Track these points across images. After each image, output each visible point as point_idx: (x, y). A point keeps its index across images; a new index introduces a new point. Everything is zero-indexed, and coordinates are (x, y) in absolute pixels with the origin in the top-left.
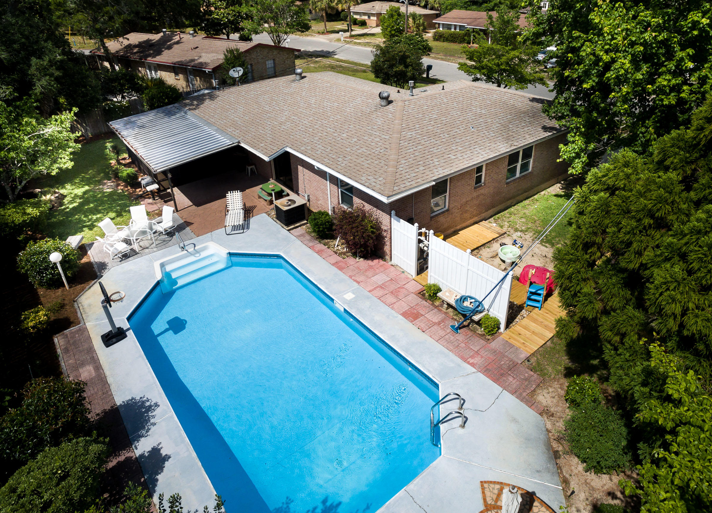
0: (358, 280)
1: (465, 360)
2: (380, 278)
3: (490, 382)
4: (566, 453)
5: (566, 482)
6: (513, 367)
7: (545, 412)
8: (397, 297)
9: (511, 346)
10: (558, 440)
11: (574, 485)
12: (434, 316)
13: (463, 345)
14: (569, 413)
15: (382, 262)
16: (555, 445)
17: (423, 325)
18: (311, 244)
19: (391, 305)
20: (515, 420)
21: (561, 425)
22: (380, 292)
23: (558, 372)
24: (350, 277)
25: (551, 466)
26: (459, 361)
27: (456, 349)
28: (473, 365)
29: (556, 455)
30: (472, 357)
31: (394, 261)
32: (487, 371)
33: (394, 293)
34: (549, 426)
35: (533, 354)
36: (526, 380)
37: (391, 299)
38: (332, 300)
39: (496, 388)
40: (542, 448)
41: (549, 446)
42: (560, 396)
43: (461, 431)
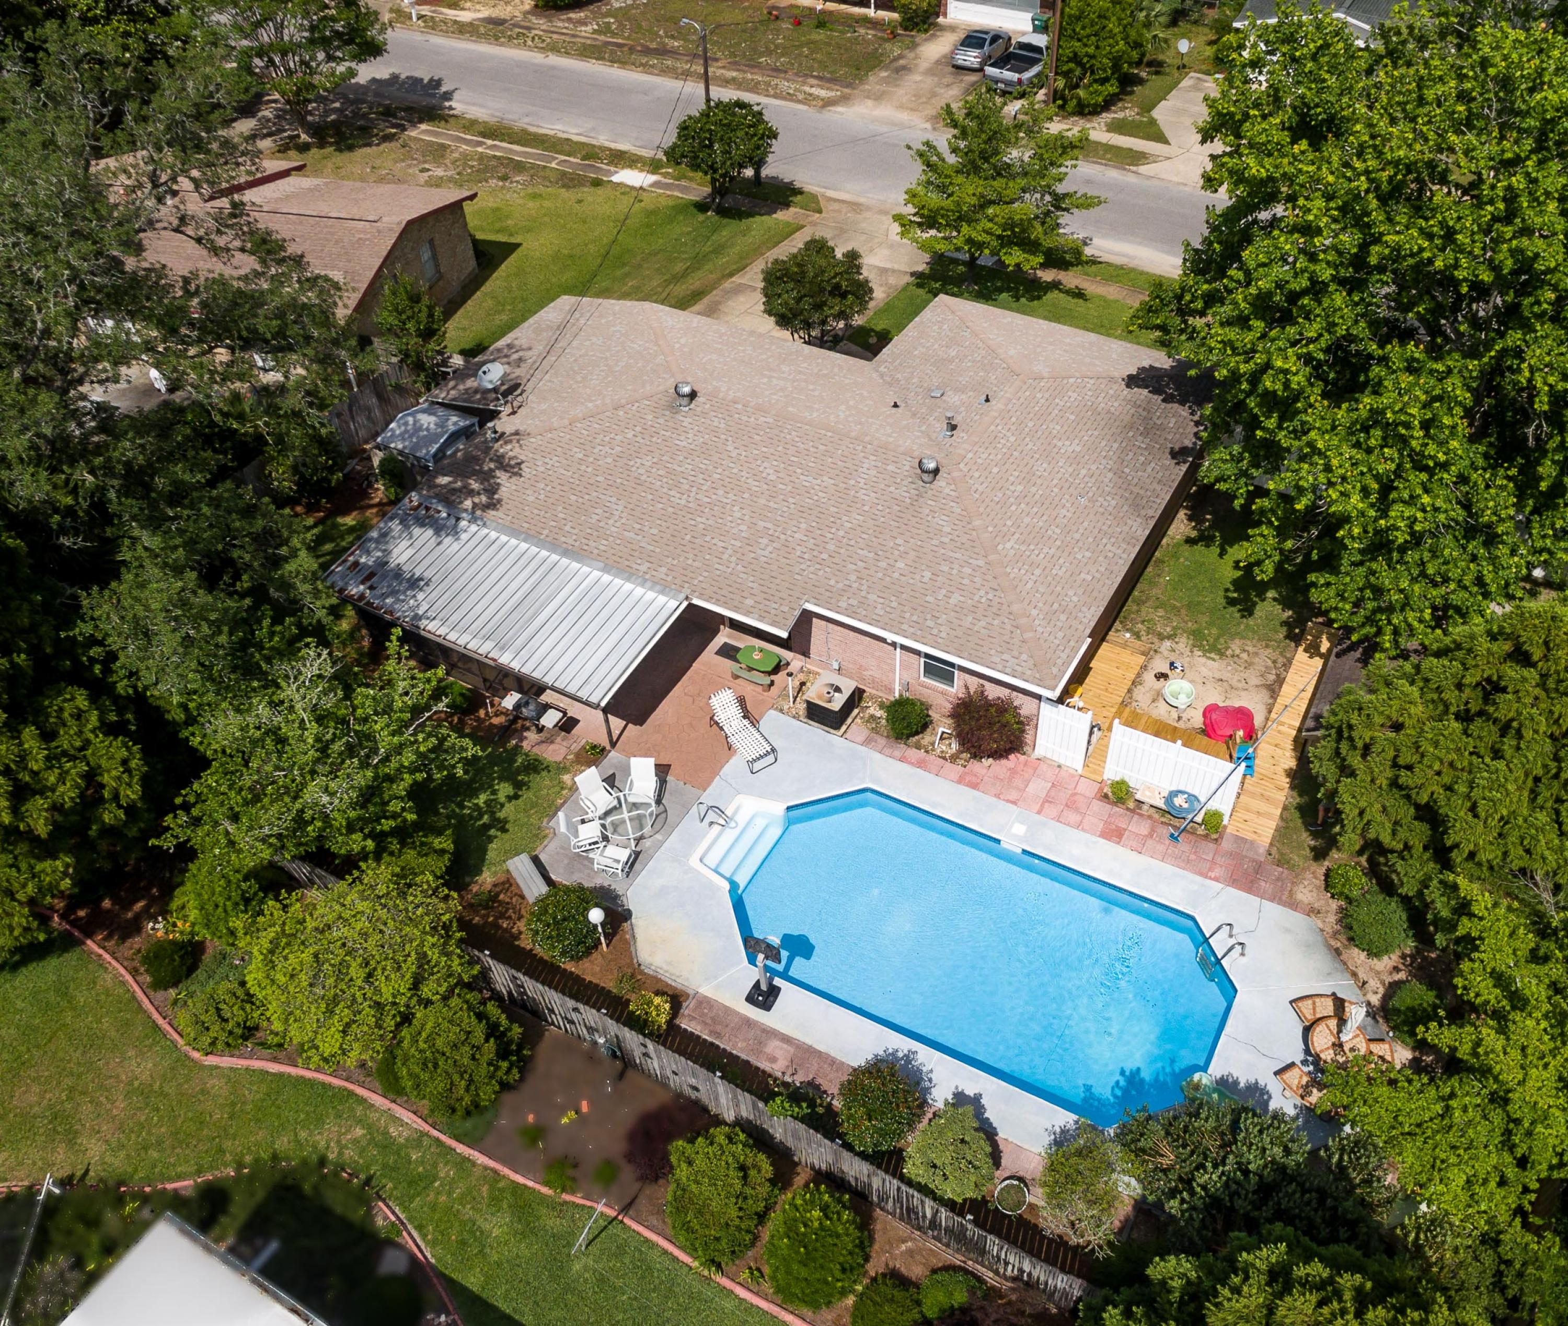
0: (1011, 798)
1: (1206, 876)
2: (1038, 787)
3: (1244, 895)
4: (1346, 947)
5: (1354, 975)
6: (1259, 868)
7: (1312, 911)
8: (1077, 810)
9: (1244, 840)
10: (1335, 934)
11: (1362, 975)
12: (1140, 827)
13: (1193, 857)
14: (1334, 905)
15: (1022, 758)
16: (1333, 943)
17: (1134, 844)
18: (897, 753)
19: (1079, 826)
20: (1288, 930)
21: (1332, 919)
22: (1052, 810)
23: (1306, 858)
24: (997, 796)
25: (1338, 965)
26: (1199, 879)
27: (1187, 864)
28: (1216, 879)
29: (1338, 952)
30: (1211, 869)
31: (1039, 751)
32: (1234, 882)
33: (1070, 805)
34: (1321, 925)
35: (1271, 844)
36: (1278, 879)
37: (1074, 817)
38: (998, 841)
39: (1254, 900)
40: (1324, 950)
41: (1329, 947)
42: (1318, 888)
43: (1243, 960)
